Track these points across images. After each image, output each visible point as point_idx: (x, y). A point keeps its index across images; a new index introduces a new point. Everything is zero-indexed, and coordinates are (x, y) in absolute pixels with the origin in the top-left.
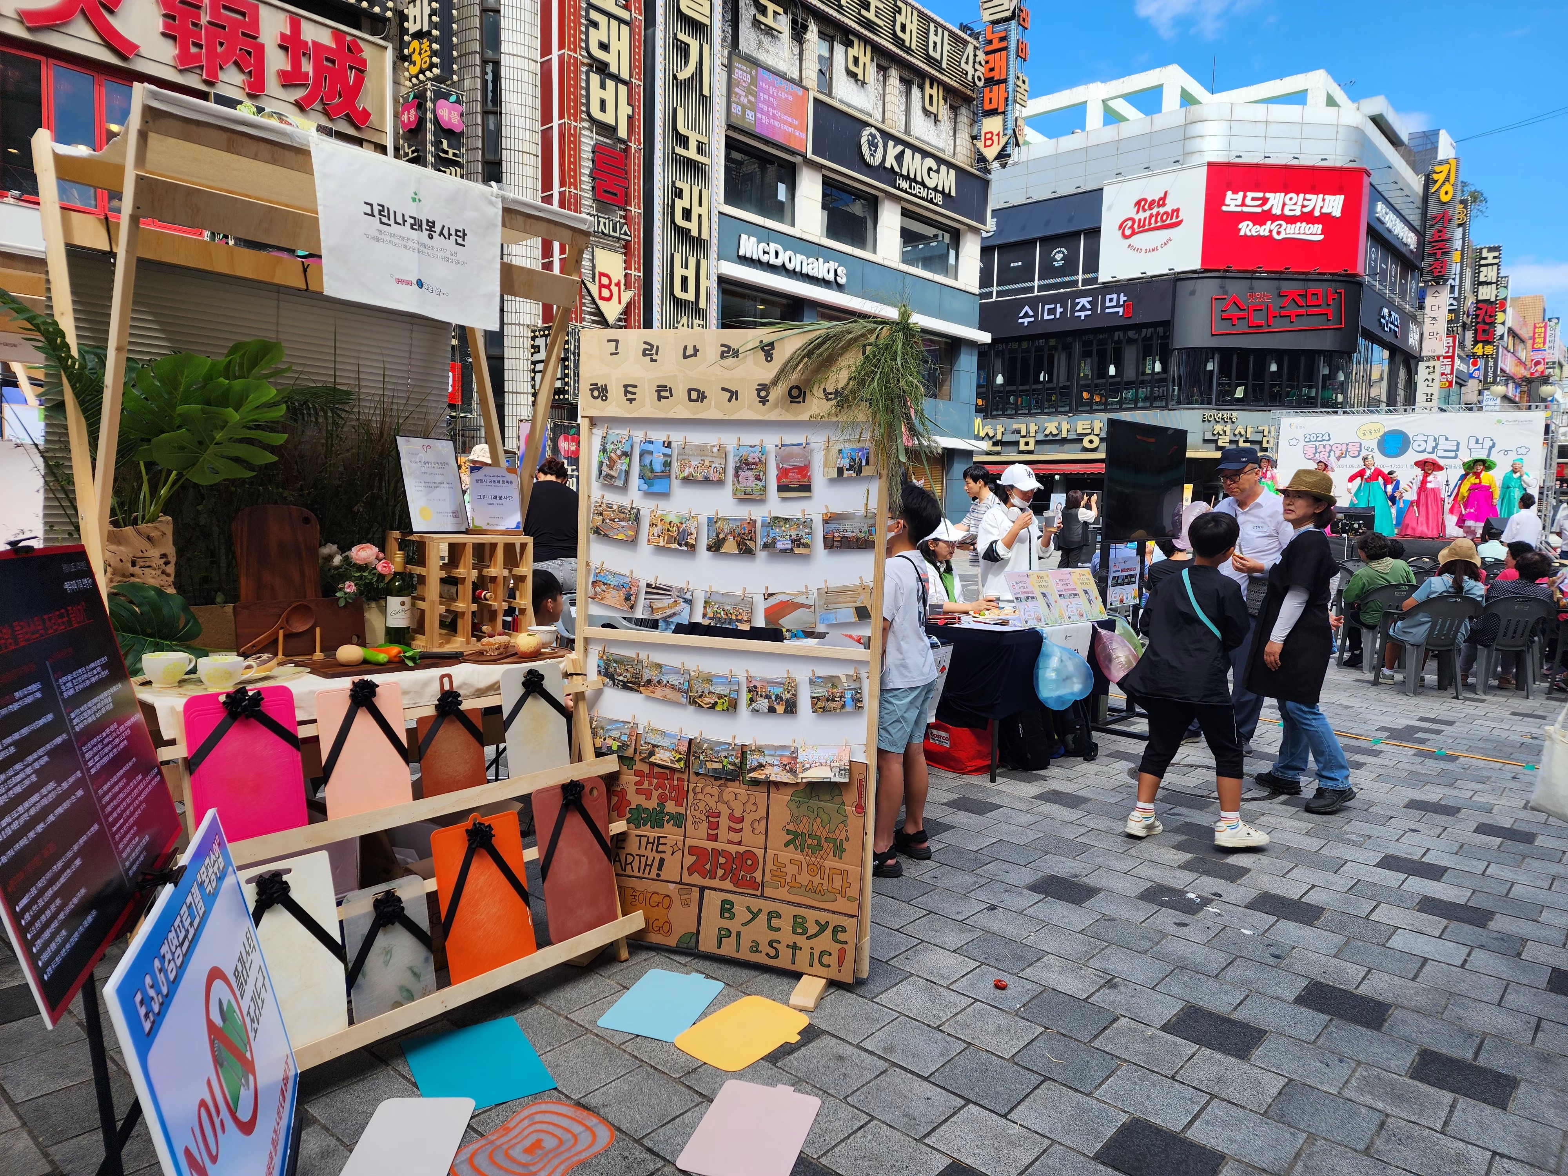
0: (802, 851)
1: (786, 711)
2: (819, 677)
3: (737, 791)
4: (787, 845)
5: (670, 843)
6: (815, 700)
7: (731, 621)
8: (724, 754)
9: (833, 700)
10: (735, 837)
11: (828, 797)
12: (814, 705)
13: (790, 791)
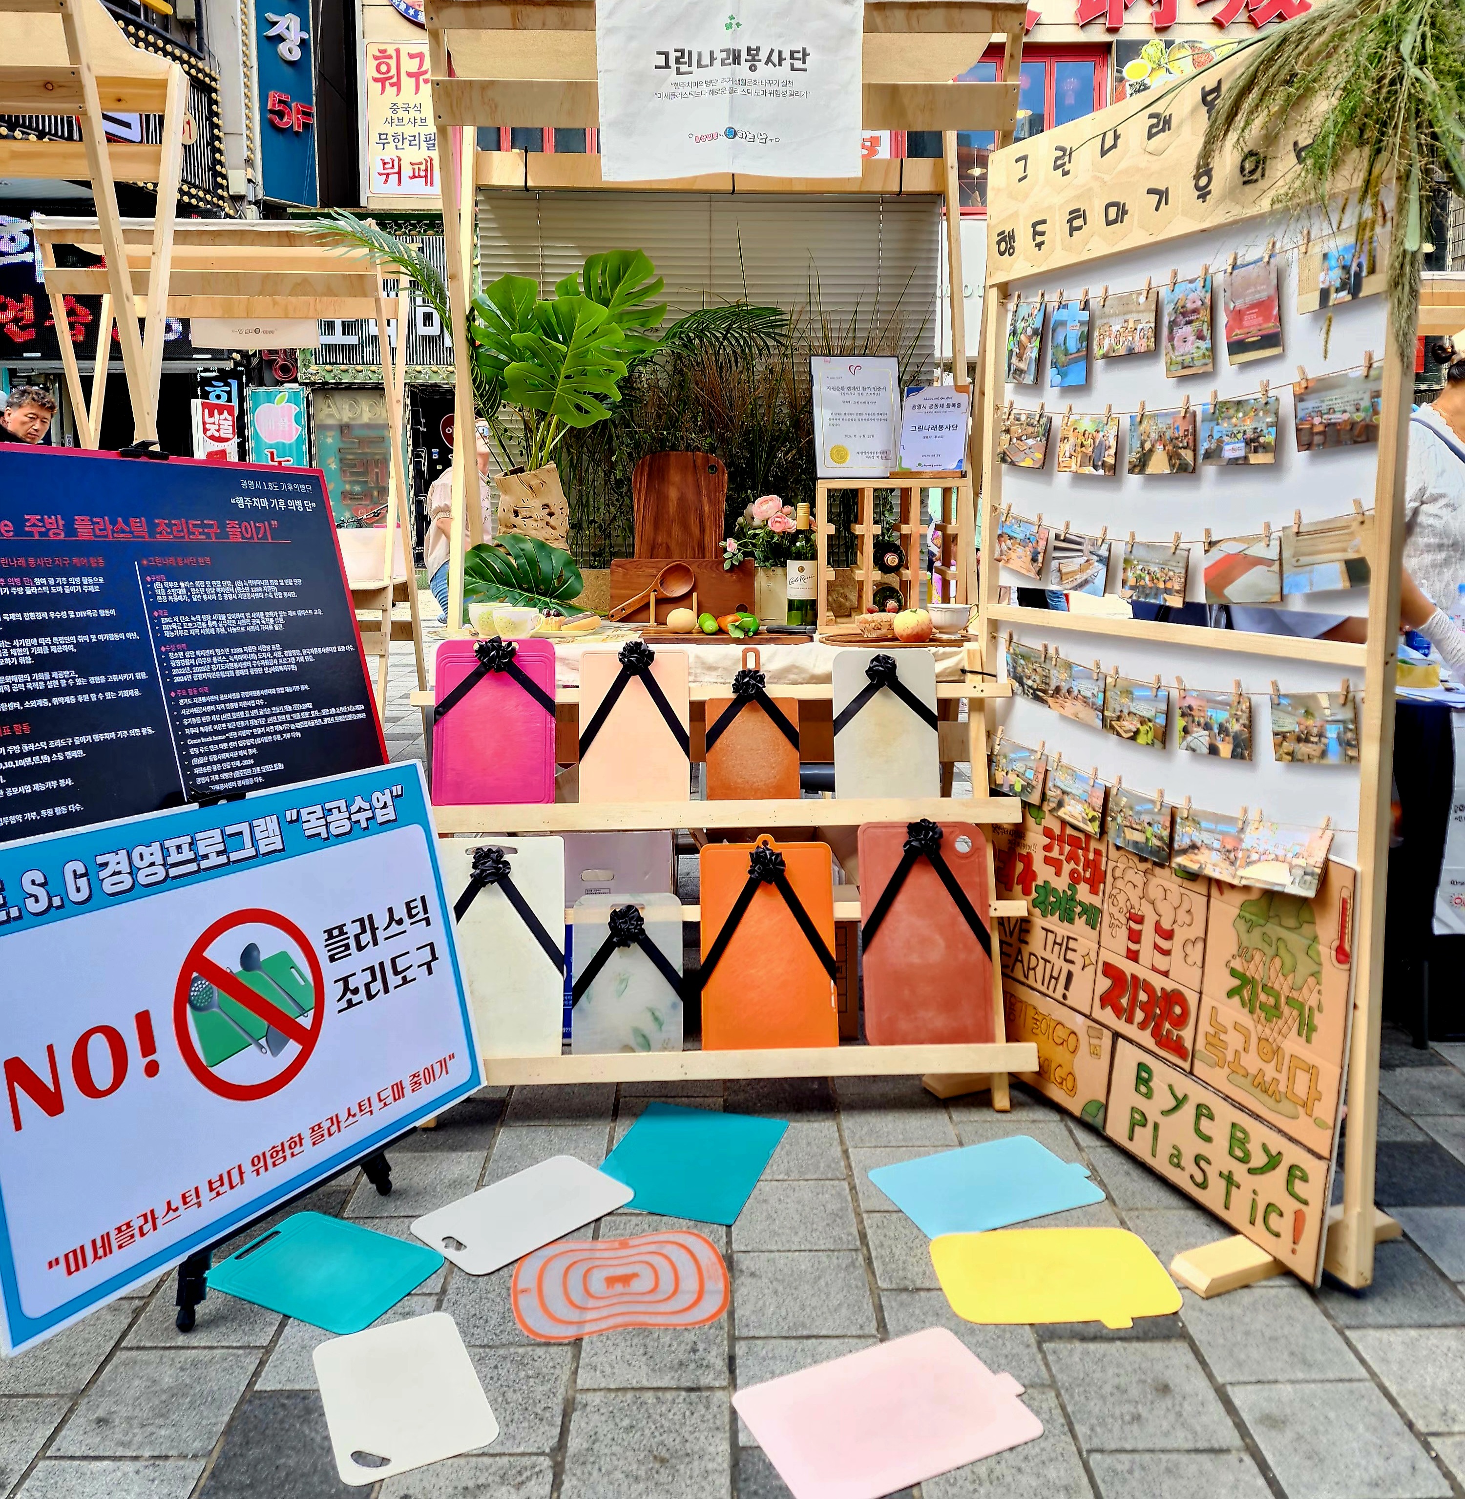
0: (1251, 1012)
1: (1234, 755)
2: (1286, 696)
3: (1167, 885)
4: (1230, 994)
5: (1082, 951)
6: (1281, 736)
7: (1157, 593)
8: (1146, 818)
9: (1307, 741)
10: (1161, 962)
11: (1291, 922)
12: (1278, 746)
13: (1238, 899)
